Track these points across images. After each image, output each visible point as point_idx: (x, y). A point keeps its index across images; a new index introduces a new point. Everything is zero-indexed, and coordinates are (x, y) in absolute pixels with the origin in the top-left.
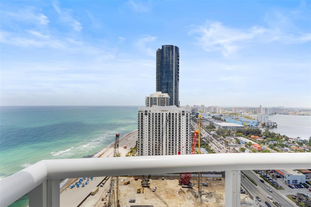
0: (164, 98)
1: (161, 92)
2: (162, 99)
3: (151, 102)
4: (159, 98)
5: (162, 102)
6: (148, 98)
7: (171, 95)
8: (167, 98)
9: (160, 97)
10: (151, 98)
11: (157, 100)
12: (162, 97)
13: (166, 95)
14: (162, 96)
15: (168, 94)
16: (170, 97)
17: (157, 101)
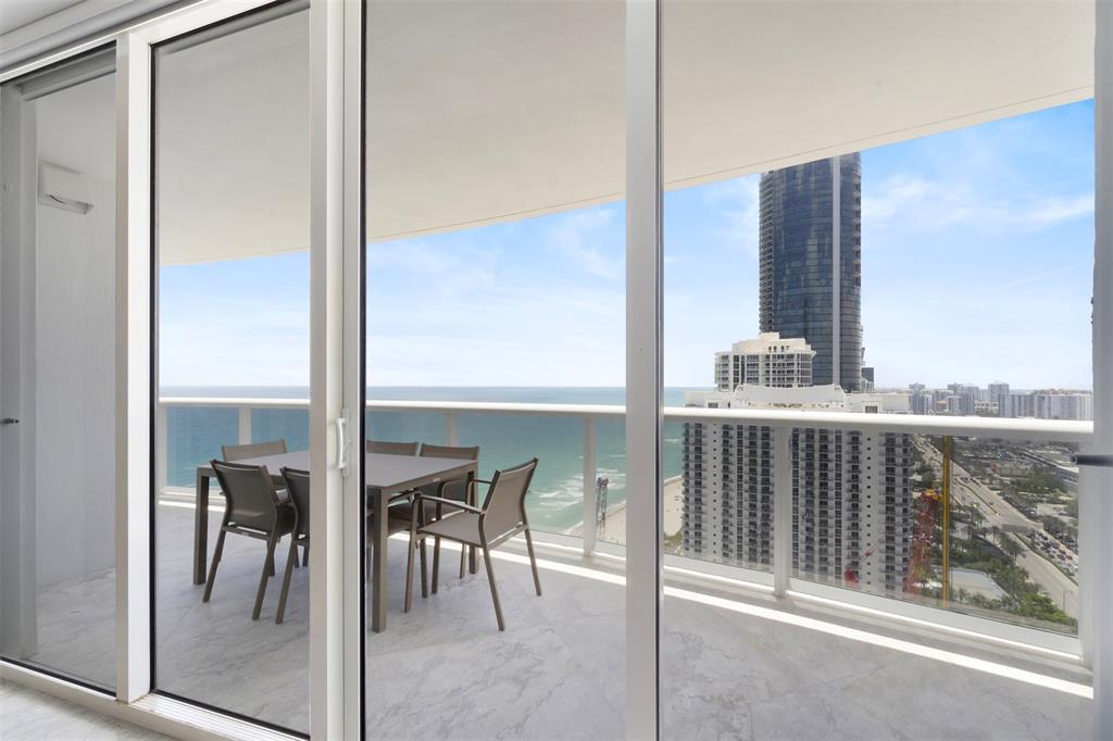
0: (791, 356)
1: (777, 334)
2: (781, 361)
3: (736, 373)
4: (768, 357)
5: (781, 372)
6: (725, 357)
7: (821, 345)
8: (804, 357)
9: (773, 352)
10: (736, 358)
11: (761, 364)
12: (779, 352)
13: (798, 346)
14: (779, 348)
15: (808, 342)
16: (814, 353)
17: (761, 370)
